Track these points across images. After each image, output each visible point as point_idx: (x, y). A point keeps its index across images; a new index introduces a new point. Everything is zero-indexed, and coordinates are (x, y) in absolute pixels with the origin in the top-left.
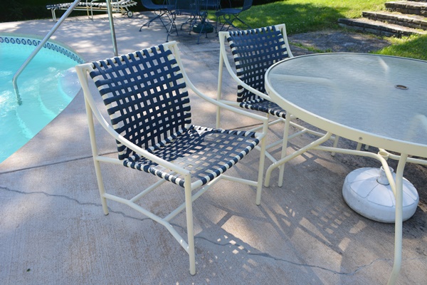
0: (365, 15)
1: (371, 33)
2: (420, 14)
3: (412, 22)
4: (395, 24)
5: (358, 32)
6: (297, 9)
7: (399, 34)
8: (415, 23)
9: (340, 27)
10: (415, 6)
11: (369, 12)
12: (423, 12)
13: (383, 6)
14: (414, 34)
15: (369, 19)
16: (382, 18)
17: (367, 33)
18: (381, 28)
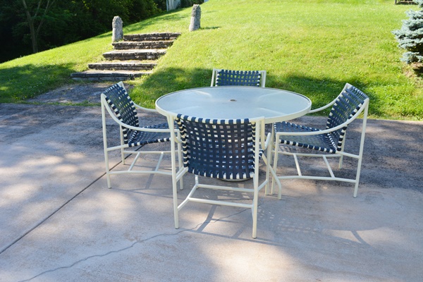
0: (91, 67)
1: (107, 81)
2: (136, 59)
3: (134, 66)
4: (121, 69)
5: (94, 82)
6: (21, 73)
7: (132, 77)
8: (137, 66)
9: (75, 81)
10: (129, 53)
11: (93, 63)
12: (138, 57)
13: (103, 57)
14: (144, 75)
15: (97, 69)
16: (109, 67)
17: (104, 82)
18: (114, 75)
